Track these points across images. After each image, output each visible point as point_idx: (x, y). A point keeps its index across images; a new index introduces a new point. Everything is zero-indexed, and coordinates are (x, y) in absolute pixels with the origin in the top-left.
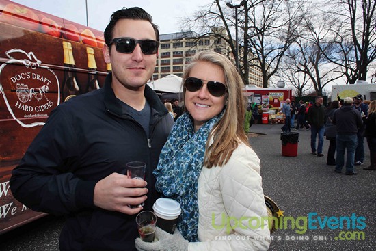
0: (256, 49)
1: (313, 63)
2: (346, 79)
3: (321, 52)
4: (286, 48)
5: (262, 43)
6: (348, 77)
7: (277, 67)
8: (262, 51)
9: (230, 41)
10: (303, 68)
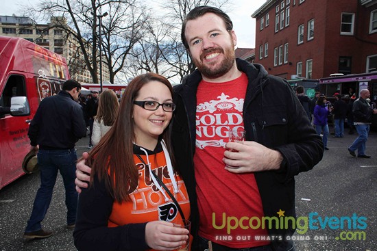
0: (104, 46)
1: (153, 62)
2: (180, 77)
3: (160, 52)
4: (130, 47)
5: (108, 40)
6: (182, 76)
7: (122, 64)
8: (108, 48)
9: (78, 37)
10: (144, 66)
